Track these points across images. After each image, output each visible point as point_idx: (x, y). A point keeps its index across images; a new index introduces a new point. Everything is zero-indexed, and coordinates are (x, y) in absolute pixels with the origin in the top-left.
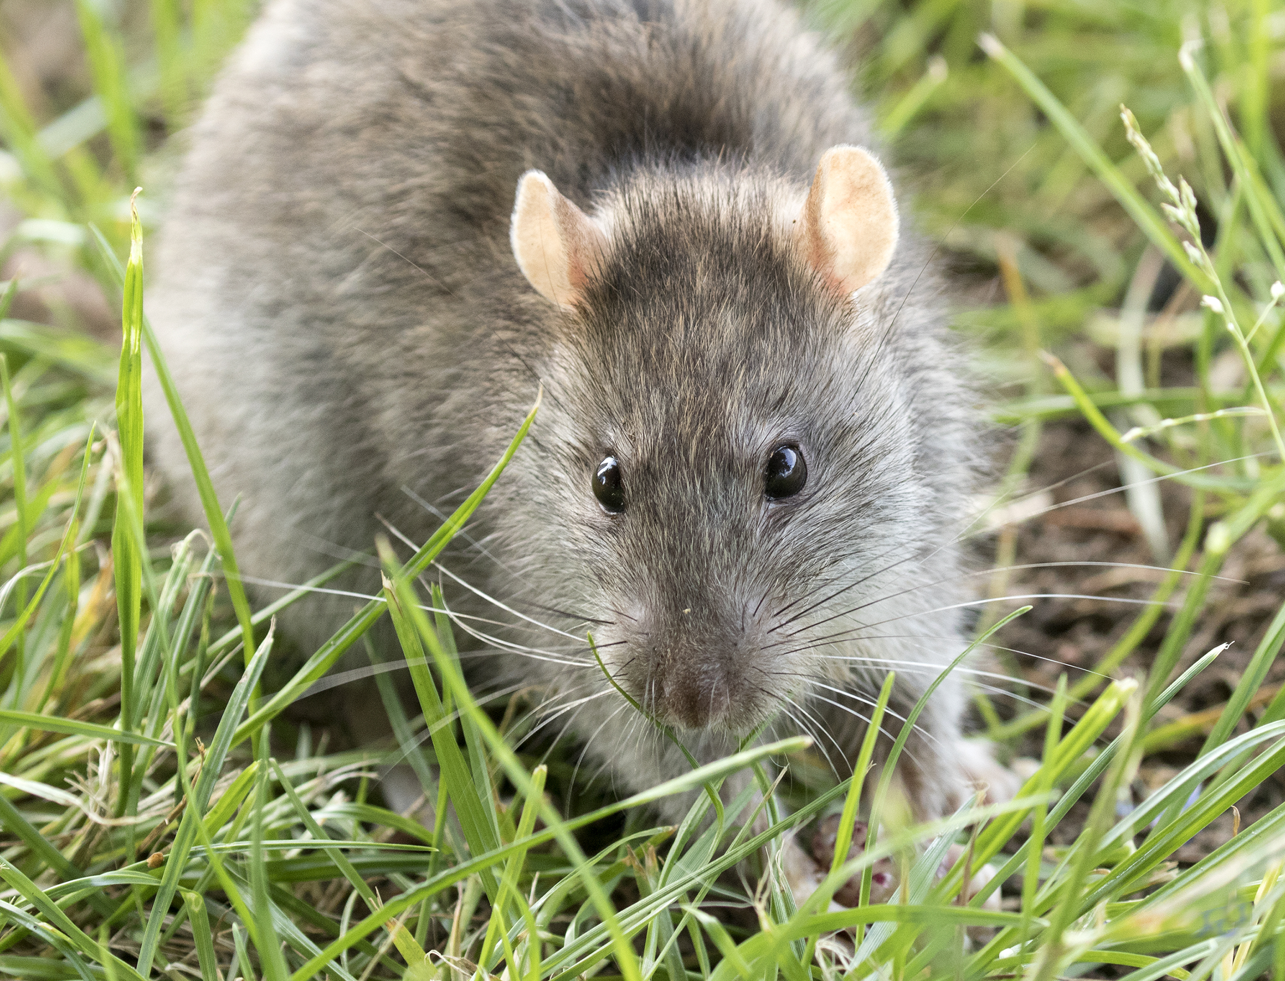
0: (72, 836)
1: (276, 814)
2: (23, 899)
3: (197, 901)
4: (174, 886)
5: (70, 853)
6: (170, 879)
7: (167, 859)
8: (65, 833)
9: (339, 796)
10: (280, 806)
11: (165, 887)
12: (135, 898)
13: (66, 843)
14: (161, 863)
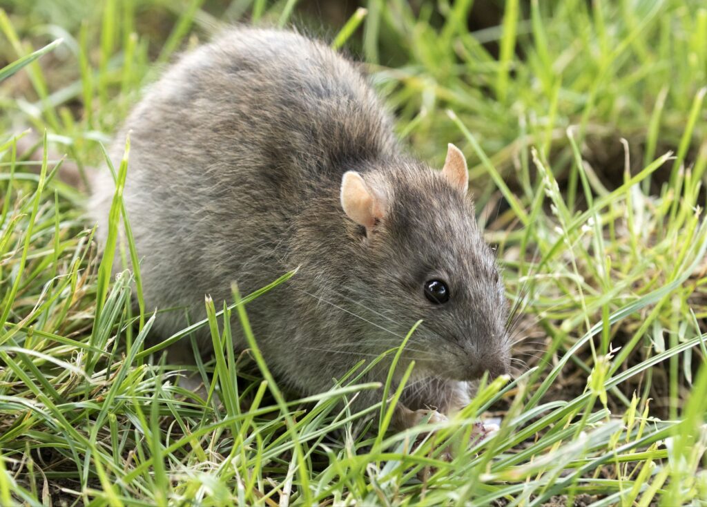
0: (61, 385)
1: (144, 386)
2: (47, 408)
3: (114, 418)
4: (106, 411)
5: (60, 392)
6: (105, 407)
7: (105, 400)
8: (58, 384)
9: (168, 382)
10: (146, 384)
11: (103, 411)
12: (87, 414)
13: (57, 388)
14: (102, 401)
